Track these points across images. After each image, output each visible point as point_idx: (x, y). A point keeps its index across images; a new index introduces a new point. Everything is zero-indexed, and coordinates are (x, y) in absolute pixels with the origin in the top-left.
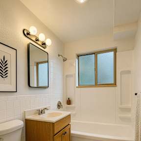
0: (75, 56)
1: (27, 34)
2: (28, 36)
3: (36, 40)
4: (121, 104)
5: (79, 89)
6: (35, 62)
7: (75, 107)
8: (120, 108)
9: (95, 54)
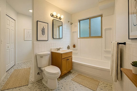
0: (78, 21)
1: (52, 16)
2: (53, 16)
3: (57, 17)
4: (105, 49)
5: (80, 39)
6: (58, 26)
7: (77, 49)
8: (104, 51)
9: (89, 19)
